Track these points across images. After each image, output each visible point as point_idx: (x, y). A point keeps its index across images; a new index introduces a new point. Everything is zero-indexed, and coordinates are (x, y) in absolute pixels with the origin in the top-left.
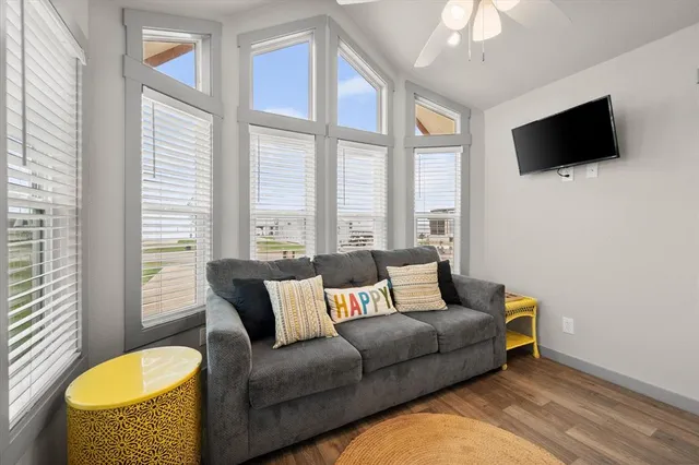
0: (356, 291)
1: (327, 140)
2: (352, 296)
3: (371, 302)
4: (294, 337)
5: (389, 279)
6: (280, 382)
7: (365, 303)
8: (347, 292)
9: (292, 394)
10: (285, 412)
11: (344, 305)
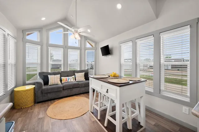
0: (67, 78)
1: (66, 49)
2: (66, 78)
3: (70, 79)
4: (52, 84)
5: (75, 75)
6: (47, 89)
7: (68, 79)
8: (65, 78)
9: (49, 91)
10: (48, 94)
11: (64, 80)
